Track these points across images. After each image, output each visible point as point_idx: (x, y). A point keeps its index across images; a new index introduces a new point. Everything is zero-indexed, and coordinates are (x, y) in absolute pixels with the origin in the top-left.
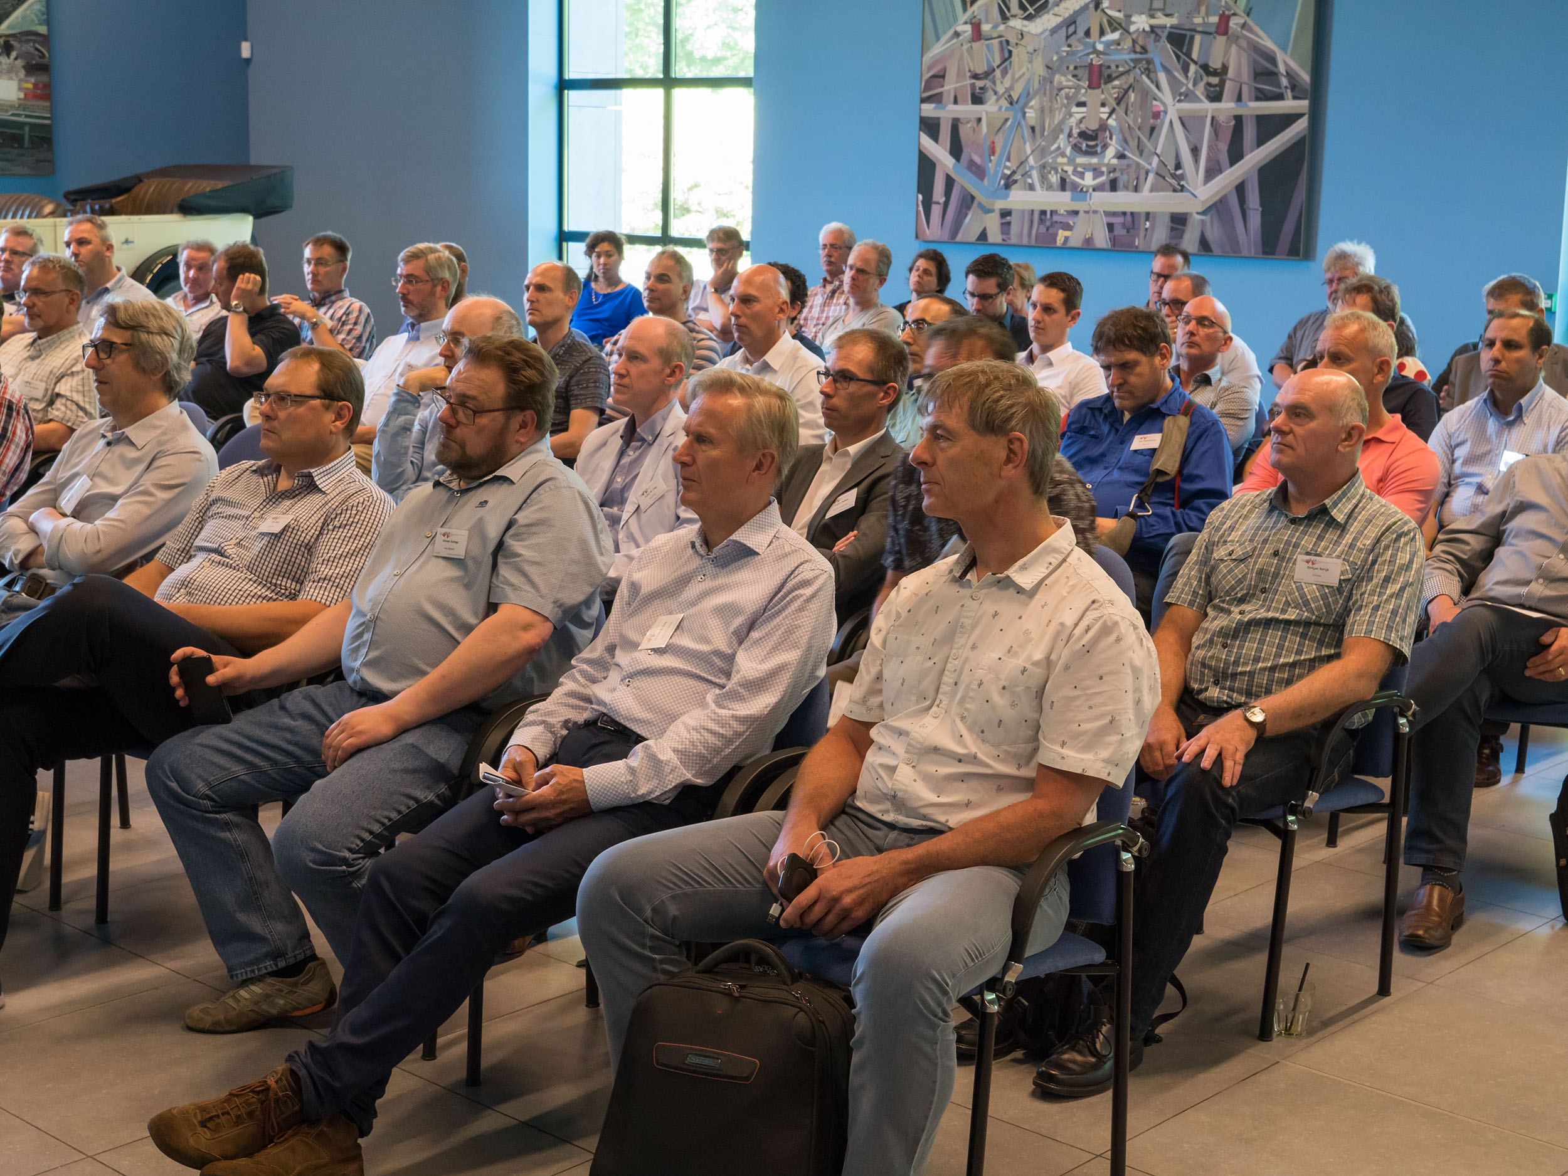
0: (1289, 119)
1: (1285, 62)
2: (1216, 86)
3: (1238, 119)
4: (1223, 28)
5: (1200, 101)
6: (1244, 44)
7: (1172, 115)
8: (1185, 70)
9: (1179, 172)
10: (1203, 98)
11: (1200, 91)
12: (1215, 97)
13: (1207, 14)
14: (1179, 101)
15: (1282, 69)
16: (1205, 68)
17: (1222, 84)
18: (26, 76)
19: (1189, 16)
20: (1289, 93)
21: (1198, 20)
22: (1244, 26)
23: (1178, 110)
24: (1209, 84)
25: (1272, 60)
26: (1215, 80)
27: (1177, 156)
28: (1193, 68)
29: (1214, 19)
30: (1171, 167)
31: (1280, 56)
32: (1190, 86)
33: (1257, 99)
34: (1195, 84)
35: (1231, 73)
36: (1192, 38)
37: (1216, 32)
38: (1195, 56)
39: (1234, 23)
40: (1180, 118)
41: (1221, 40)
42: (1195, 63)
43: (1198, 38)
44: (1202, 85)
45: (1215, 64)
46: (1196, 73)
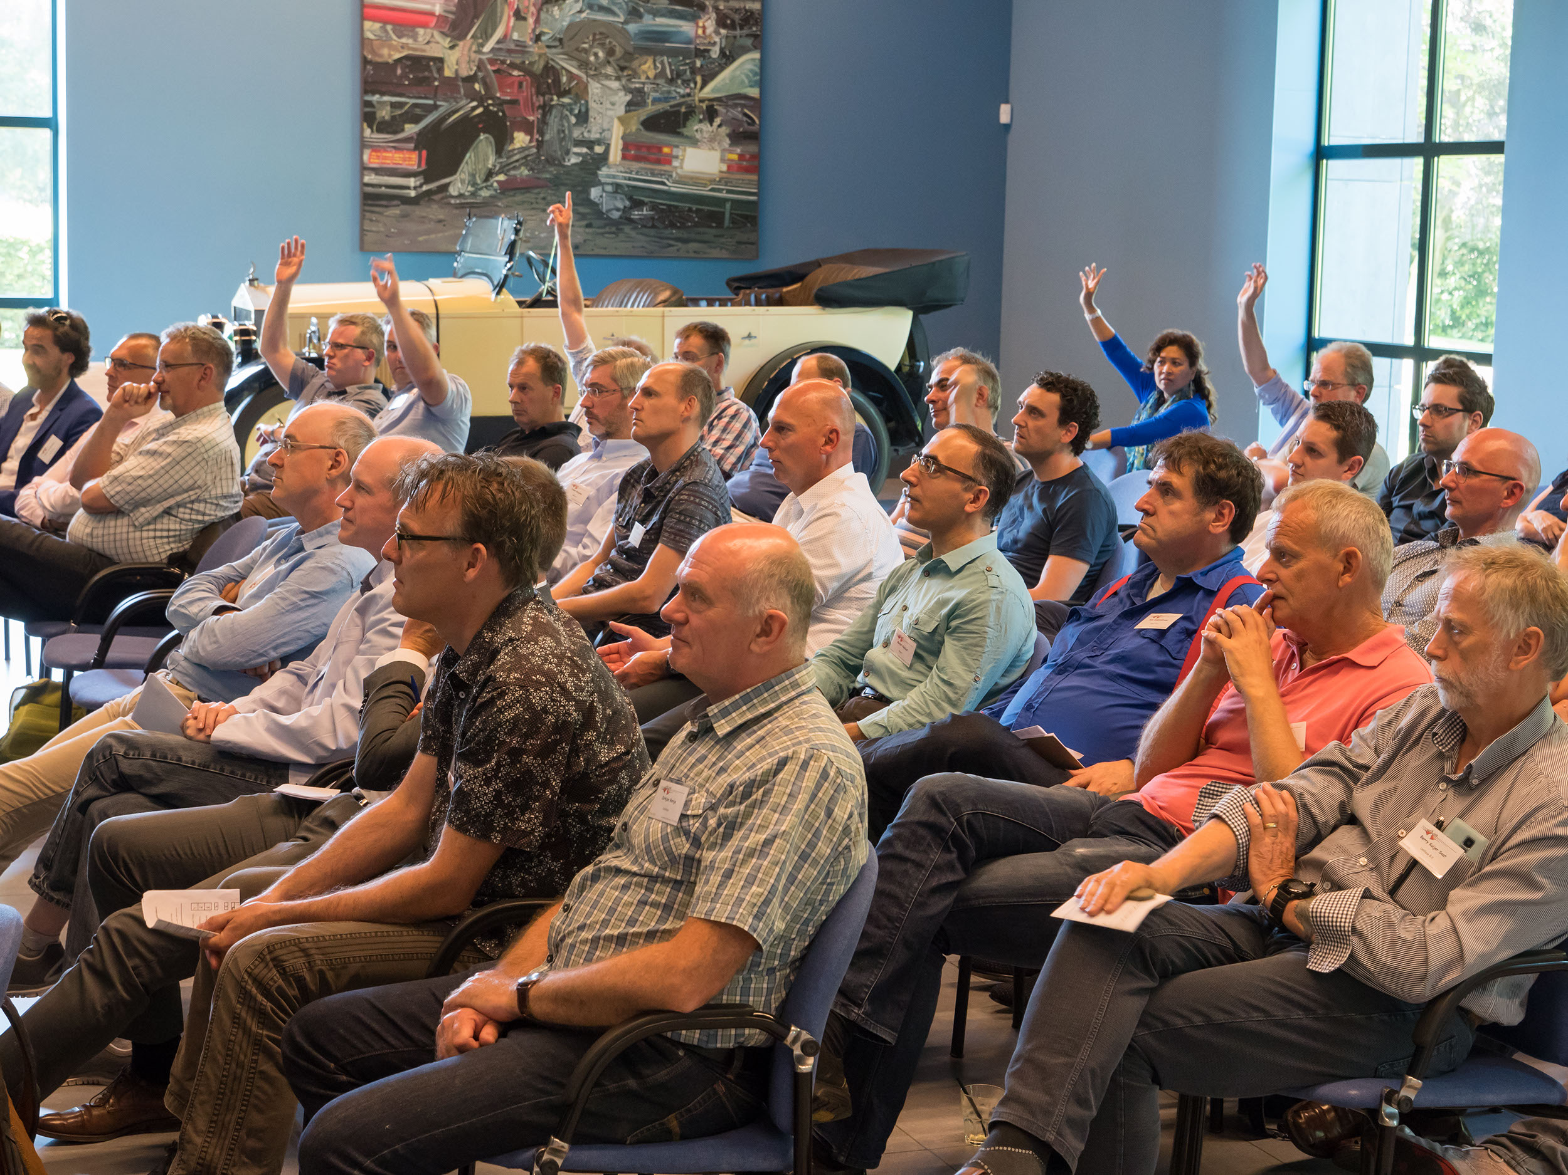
18: (730, 145)
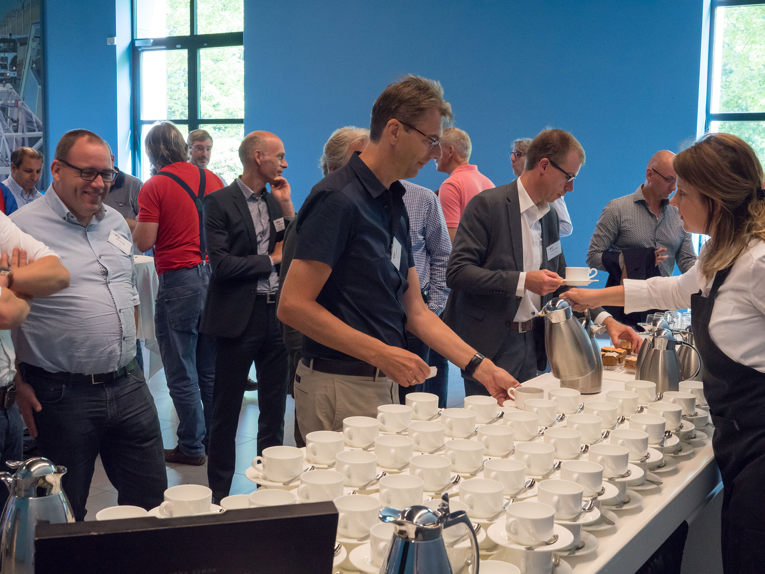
0: (38, 139)
1: (35, 119)
2: (16, 127)
3: (23, 139)
4: (16, 105)
5: (12, 132)
6: (23, 110)
7: (3, 138)
8: (6, 121)
9: (7, 159)
10: (12, 131)
11: (11, 129)
12: (16, 131)
13: (12, 100)
14: (5, 132)
15: (34, 120)
16: (12, 119)
17: (17, 126)
19: (6, 100)
20: (37, 129)
21: (9, 102)
22: (23, 104)
23: (5, 136)
24: (14, 126)
25: (31, 117)
26: (15, 124)
27: (6, 153)
28: (9, 120)
29: (13, 102)
30: (5, 157)
31: (34, 116)
32: (8, 126)
33: (28, 131)
34: (9, 126)
35: (20, 122)
36: (8, 108)
37: (15, 106)
38: (9, 115)
39: (20, 103)
40: (6, 139)
41: (16, 109)
42: (9, 118)
43: (9, 109)
44: (12, 126)
45: (15, 119)
46: (10, 122)
